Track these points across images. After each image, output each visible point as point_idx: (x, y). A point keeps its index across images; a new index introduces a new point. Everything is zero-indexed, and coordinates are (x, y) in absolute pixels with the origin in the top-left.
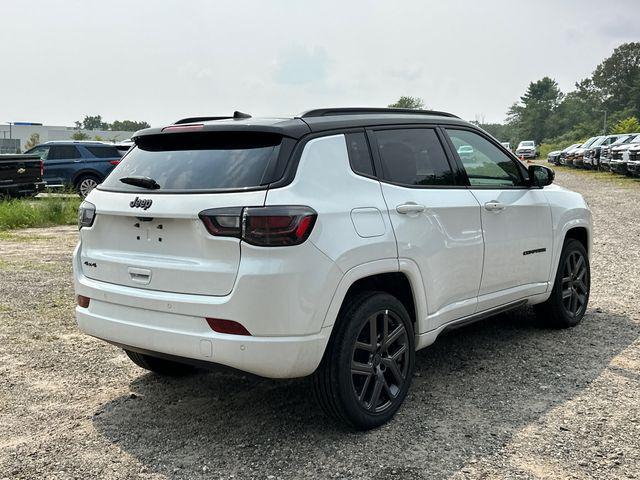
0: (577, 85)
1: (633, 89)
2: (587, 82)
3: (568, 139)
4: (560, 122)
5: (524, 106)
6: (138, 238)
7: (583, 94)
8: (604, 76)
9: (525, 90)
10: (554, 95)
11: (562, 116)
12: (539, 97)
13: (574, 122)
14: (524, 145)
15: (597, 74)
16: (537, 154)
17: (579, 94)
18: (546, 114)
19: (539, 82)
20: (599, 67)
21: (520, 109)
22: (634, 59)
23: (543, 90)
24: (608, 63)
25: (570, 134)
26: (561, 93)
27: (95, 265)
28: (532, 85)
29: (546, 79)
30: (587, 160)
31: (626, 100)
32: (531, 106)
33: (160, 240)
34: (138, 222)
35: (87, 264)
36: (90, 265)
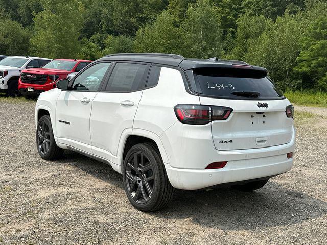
27: (231, 142)
33: (264, 122)
34: (252, 115)
35: (222, 142)
36: (225, 142)
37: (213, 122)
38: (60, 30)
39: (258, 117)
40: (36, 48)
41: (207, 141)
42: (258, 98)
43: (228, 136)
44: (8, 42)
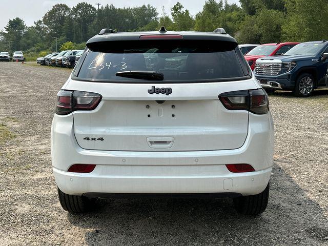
0: (35, 23)
1: (64, 27)
2: (40, 22)
3: (33, 51)
4: (28, 42)
5: (7, 32)
6: (149, 116)
7: (38, 28)
8: (49, 19)
9: (7, 24)
10: (23, 27)
11: (28, 39)
12: (15, 28)
13: (35, 43)
14: (16, 54)
15: (45, 18)
16: (24, 59)
17: (36, 28)
18: (19, 38)
19: (14, 20)
20: (46, 15)
21: (5, 34)
22: (63, 12)
23: (16, 24)
24: (50, 13)
25: (34, 48)
26: (27, 27)
27: (102, 139)
28: (10, 21)
29: (17, 19)
30: (65, 63)
31: (60, 33)
32: (11, 33)
33: (173, 116)
34: (147, 104)
35: (88, 139)
36: (93, 139)
37: (75, 112)
38: (311, 12)
39: (161, 108)
40: (287, 34)
41: (65, 135)
42: (164, 81)
43: (99, 131)
44: (262, 32)
